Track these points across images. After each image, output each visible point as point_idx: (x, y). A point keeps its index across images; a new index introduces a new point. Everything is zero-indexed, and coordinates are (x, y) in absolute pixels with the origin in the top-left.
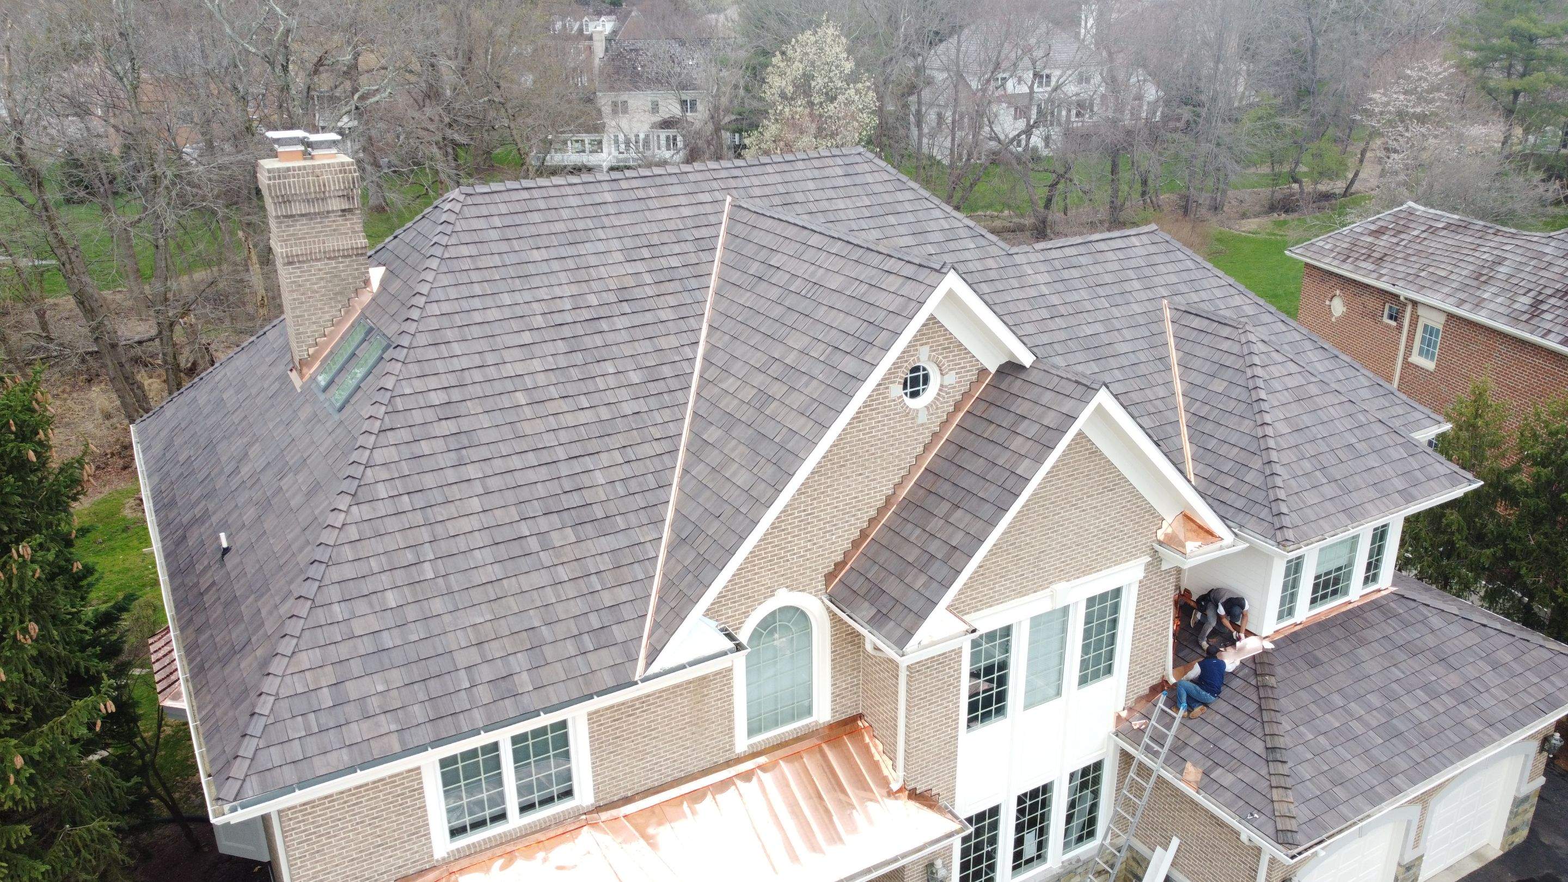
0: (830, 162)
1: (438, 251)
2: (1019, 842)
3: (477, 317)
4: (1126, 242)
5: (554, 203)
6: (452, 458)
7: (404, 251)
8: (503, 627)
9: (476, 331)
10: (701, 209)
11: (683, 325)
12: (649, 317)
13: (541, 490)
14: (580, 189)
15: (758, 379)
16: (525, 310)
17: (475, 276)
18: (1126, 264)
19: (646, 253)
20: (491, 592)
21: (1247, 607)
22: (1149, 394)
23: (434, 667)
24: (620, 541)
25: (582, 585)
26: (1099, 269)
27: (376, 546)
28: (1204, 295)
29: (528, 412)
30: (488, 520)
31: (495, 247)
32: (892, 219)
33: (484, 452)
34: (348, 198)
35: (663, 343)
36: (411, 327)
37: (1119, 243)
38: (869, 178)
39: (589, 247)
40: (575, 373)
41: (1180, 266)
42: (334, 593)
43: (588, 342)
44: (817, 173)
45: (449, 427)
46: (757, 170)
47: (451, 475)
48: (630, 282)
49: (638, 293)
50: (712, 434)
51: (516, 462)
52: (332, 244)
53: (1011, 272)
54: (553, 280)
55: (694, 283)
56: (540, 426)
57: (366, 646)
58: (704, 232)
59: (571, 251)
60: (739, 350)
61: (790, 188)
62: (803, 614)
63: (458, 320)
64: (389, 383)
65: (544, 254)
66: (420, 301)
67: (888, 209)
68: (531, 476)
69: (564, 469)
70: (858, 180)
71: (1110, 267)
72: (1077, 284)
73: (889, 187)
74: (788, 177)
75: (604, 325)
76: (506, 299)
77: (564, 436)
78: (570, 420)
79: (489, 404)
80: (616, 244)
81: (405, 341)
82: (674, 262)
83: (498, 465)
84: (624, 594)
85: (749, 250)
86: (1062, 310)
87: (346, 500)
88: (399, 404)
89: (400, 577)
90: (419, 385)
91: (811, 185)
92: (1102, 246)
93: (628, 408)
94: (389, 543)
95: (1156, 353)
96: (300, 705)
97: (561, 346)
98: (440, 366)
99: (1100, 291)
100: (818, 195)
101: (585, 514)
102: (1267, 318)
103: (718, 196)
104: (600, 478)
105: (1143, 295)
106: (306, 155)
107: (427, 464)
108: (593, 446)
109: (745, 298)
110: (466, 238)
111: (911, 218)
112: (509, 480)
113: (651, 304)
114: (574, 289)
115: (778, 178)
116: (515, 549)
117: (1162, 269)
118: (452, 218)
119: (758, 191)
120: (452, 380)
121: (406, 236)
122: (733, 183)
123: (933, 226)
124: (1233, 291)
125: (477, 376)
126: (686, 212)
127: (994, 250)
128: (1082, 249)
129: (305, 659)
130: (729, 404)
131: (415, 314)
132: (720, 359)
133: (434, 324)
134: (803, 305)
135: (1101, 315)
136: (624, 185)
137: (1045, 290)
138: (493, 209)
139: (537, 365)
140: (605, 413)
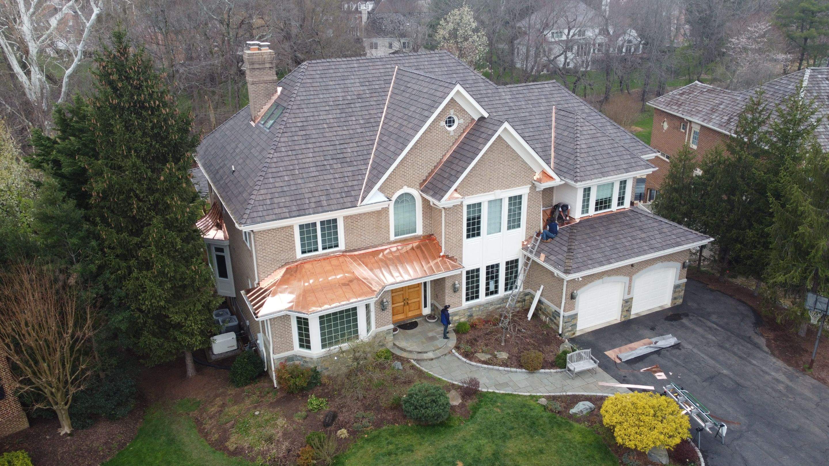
0: (434, 55)
1: (300, 81)
2: (488, 284)
3: (312, 101)
4: (543, 86)
5: (337, 67)
6: (304, 142)
7: (288, 82)
8: (319, 188)
9: (312, 105)
10: (387, 70)
11: (378, 107)
12: (367, 104)
13: (331, 152)
14: (346, 62)
15: (400, 121)
16: (327, 100)
17: (311, 89)
18: (541, 93)
19: (367, 84)
20: (315, 179)
21: (569, 208)
22: (542, 137)
23: (298, 197)
24: (355, 168)
25: (343, 180)
26: (530, 94)
27: (282, 164)
28: (570, 105)
29: (327, 130)
30: (314, 159)
31: (318, 80)
32: (455, 75)
33: (314, 141)
34: (271, 63)
35: (372, 112)
36: (292, 103)
37: (540, 86)
38: (448, 61)
39: (348, 81)
40: (342, 120)
41: (562, 95)
42: (270, 175)
43: (347, 110)
44: (429, 59)
45: (303, 133)
46: (407, 58)
47: (304, 146)
48: (362, 92)
49: (364, 96)
50: (385, 138)
51: (323, 144)
52: (266, 78)
53: (496, 94)
54: (336, 91)
55: (383, 94)
56: (330, 134)
57: (279, 190)
58: (388, 78)
59: (342, 82)
60: (395, 113)
61: (419, 64)
62: (413, 197)
63: (306, 102)
64: (285, 119)
65: (334, 83)
66: (294, 95)
67: (453, 72)
68: (328, 148)
69: (338, 147)
70: (444, 62)
71: (535, 94)
72: (521, 99)
73: (455, 64)
74: (418, 60)
75: (352, 105)
76: (321, 96)
77: (338, 138)
78: (340, 133)
79: (316, 127)
80: (358, 80)
81: (290, 107)
82: (377, 87)
83: (318, 144)
84: (355, 183)
85: (401, 82)
86: (514, 108)
87: (272, 152)
88: (288, 125)
89: (289, 173)
90: (294, 120)
91: (426, 63)
92: (533, 87)
93: (359, 131)
94: (285, 163)
95: (547, 124)
96: (261, 203)
97: (338, 111)
98: (300, 115)
99: (530, 102)
100: (429, 66)
101: (344, 160)
102: (594, 114)
103: (393, 66)
104: (349, 150)
105: (546, 104)
106: (259, 49)
107: (296, 143)
108: (348, 141)
109: (399, 98)
110: (309, 77)
111: (462, 75)
112: (321, 149)
113: (368, 99)
114: (343, 94)
115: (415, 60)
116: (322, 168)
117: (556, 96)
118: (304, 70)
119: (407, 65)
120: (304, 119)
121: (289, 77)
122: (399, 62)
123: (469, 78)
124: (582, 104)
125: (312, 118)
126: (382, 71)
127: (491, 87)
128: (525, 88)
129: (262, 192)
130: (391, 129)
131: (293, 99)
132: (389, 116)
133: (299, 103)
134: (416, 98)
135: (528, 110)
136: (361, 61)
137: (508, 101)
138: (318, 68)
139: (330, 116)
140: (351, 132)
